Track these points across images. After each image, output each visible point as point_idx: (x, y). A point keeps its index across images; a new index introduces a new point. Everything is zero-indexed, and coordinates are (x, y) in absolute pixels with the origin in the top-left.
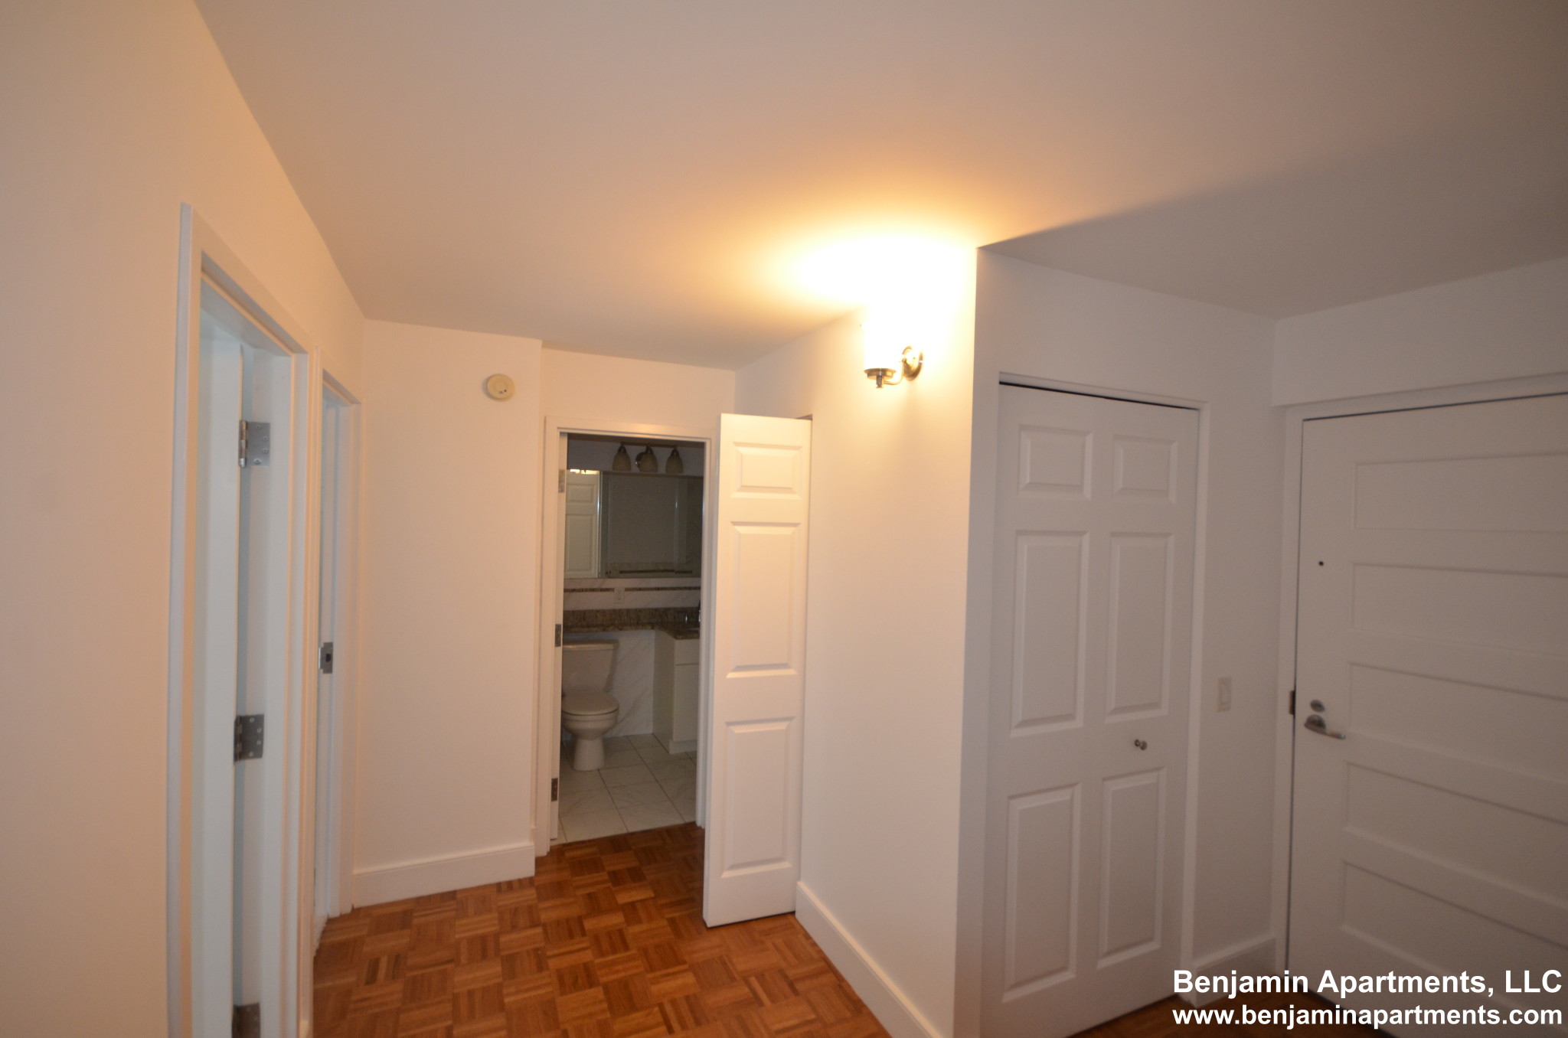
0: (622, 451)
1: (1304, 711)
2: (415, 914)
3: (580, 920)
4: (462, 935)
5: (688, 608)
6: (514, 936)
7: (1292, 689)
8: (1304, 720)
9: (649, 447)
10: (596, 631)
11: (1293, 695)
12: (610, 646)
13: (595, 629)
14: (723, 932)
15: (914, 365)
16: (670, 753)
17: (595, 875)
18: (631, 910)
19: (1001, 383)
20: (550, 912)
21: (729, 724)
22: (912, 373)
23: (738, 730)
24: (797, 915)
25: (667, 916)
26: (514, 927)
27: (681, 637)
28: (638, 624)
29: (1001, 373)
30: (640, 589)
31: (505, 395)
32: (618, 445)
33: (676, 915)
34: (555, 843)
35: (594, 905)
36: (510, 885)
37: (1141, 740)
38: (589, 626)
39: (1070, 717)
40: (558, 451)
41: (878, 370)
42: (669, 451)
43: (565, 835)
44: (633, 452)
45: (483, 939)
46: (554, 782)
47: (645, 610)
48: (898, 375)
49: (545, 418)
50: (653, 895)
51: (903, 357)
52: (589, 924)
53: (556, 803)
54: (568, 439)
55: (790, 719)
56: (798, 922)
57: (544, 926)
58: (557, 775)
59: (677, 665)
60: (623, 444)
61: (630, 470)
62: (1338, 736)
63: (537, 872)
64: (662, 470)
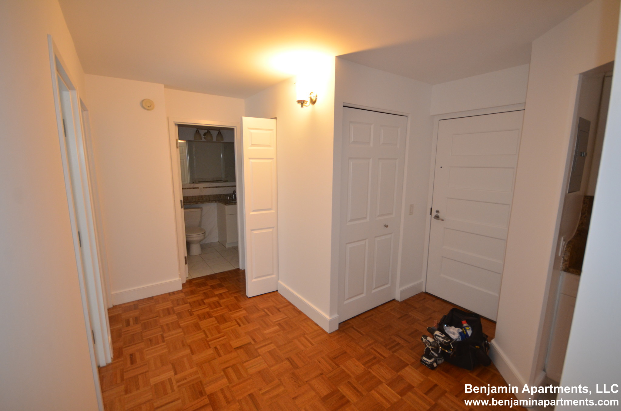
0: (197, 132)
1: (434, 213)
2: (139, 305)
3: (202, 300)
4: (159, 309)
5: (229, 194)
6: (179, 307)
7: (431, 207)
8: (434, 216)
9: (209, 130)
10: (193, 204)
11: (431, 209)
12: (199, 210)
13: (193, 203)
14: (254, 298)
15: (314, 99)
16: (227, 247)
17: (205, 287)
18: (220, 296)
19: (344, 106)
20: (192, 299)
21: (252, 230)
22: (313, 102)
23: (255, 232)
24: (278, 291)
25: (234, 296)
26: (178, 305)
27: (227, 204)
28: (209, 201)
29: (343, 103)
30: (209, 187)
31: (151, 108)
32: (195, 129)
33: (237, 295)
34: (188, 279)
35: (207, 296)
36: (173, 293)
37: (386, 224)
38: (190, 202)
39: (365, 218)
40: (175, 132)
41: (301, 101)
42: (217, 132)
43: (191, 276)
44: (202, 132)
45: (168, 309)
46: (185, 258)
47: (212, 195)
48: (308, 103)
49: (168, 118)
50: (227, 291)
51: (310, 96)
52: (205, 301)
53: (187, 265)
54: (178, 127)
55: (273, 227)
56: (279, 293)
57: (190, 303)
58: (186, 255)
59: (227, 215)
60: (198, 129)
61: (202, 140)
62: (442, 220)
63: (183, 288)
64: (215, 139)
